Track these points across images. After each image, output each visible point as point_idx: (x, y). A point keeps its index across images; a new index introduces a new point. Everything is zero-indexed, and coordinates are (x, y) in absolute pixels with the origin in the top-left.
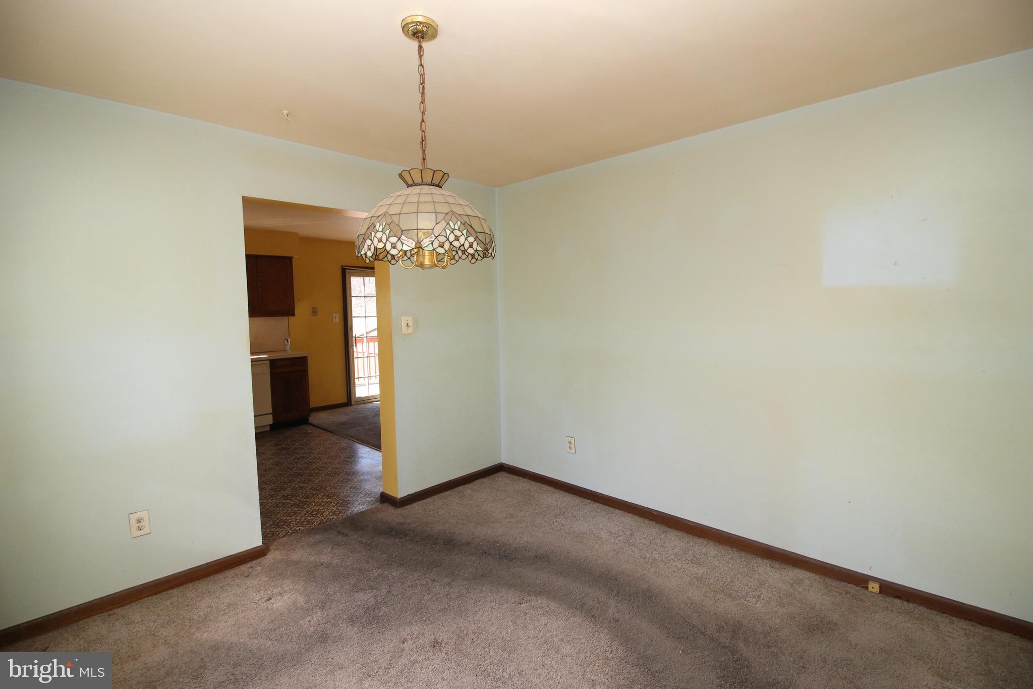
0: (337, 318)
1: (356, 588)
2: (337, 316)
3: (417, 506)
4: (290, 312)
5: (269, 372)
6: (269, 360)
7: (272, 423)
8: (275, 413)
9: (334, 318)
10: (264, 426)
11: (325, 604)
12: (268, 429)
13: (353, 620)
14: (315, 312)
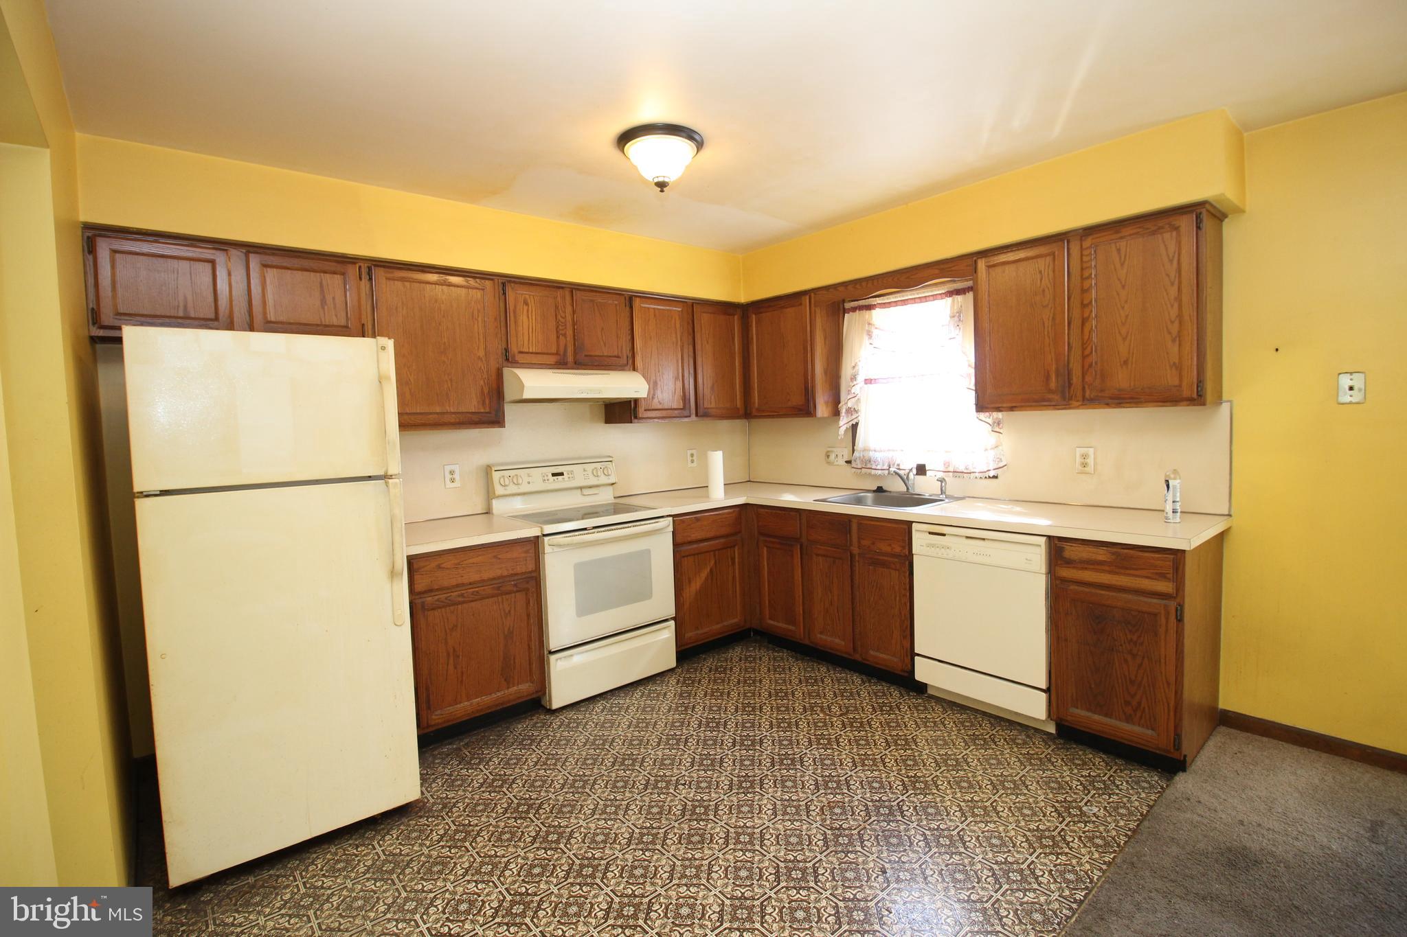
6: (1049, 537)
7: (1046, 717)
8: (1054, 691)
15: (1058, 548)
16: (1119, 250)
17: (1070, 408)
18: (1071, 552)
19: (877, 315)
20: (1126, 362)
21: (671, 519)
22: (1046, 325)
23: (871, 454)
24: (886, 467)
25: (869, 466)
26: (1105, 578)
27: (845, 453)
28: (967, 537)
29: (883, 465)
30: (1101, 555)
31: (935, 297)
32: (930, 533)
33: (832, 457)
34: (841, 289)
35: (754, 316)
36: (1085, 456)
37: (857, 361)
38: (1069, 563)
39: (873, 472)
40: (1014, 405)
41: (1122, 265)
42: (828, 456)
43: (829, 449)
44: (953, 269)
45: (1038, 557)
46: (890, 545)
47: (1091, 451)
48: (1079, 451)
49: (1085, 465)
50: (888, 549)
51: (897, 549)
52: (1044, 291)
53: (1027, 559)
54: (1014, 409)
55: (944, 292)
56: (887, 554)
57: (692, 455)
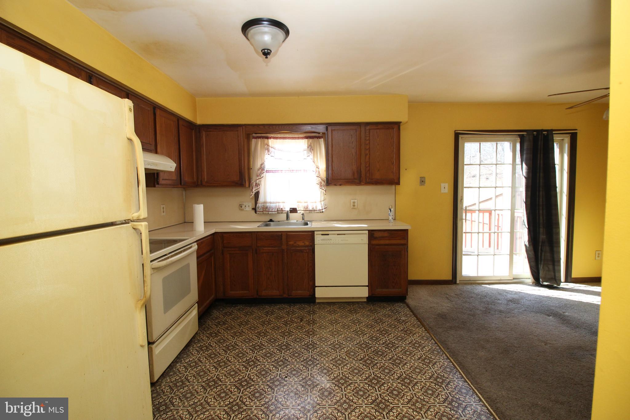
0: (446, 188)
2: (446, 185)
4: (394, 181)
5: (368, 243)
6: (368, 230)
7: (367, 296)
8: (371, 286)
9: (442, 188)
12: (365, 300)
14: (422, 181)
15: (372, 234)
16: (377, 132)
17: (361, 185)
18: (377, 235)
19: (271, 142)
20: (379, 170)
21: (196, 243)
22: (353, 155)
23: (268, 205)
24: (276, 210)
25: (267, 210)
26: (387, 242)
27: (251, 204)
28: (338, 234)
29: (275, 209)
30: (386, 234)
31: (299, 138)
32: (322, 235)
33: (243, 207)
34: (262, 127)
35: (204, 133)
36: (354, 203)
37: (264, 161)
38: (376, 238)
39: (270, 213)
40: (342, 183)
41: (378, 137)
42: (241, 207)
43: (240, 203)
44: (317, 128)
45: (365, 238)
46: (304, 242)
47: (356, 200)
48: (352, 201)
49: (354, 206)
50: (303, 244)
51: (307, 243)
52: (353, 142)
53: (361, 239)
54: (341, 185)
55: (303, 136)
56: (302, 246)
57: (163, 208)
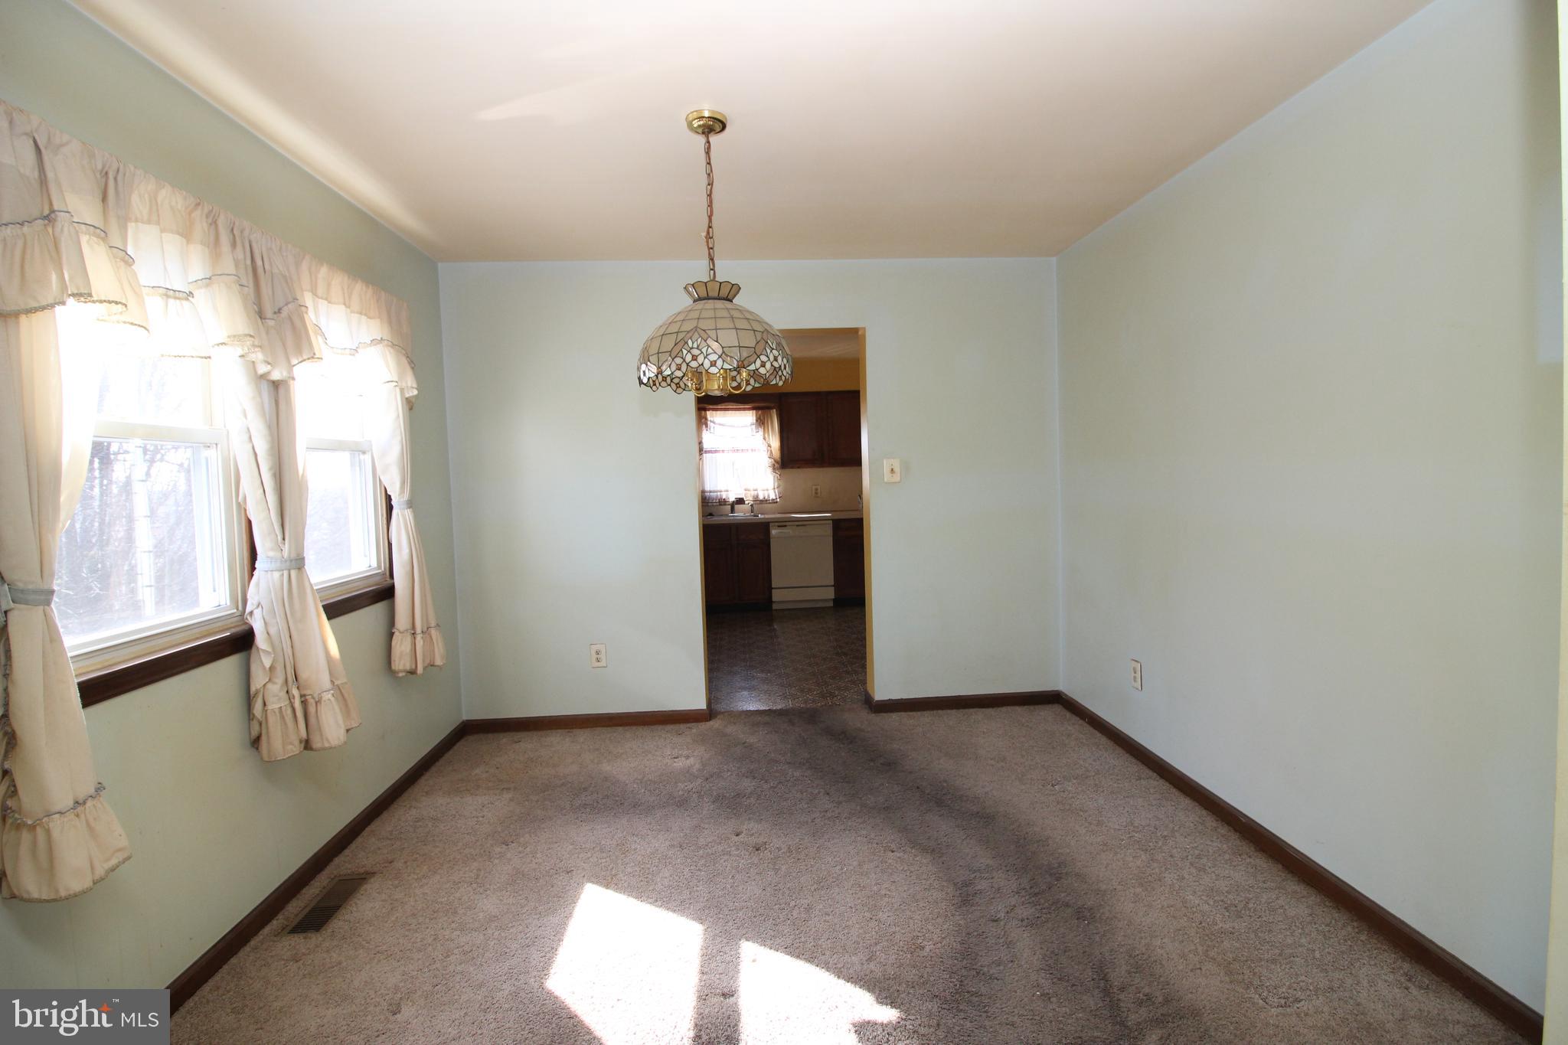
1: (751, 774)
3: (895, 717)
5: (832, 535)
6: (833, 519)
10: (826, 600)
11: (712, 777)
12: (831, 604)
13: (718, 799)
28: (797, 526)
32: (779, 525)
45: (828, 529)
46: (757, 537)
50: (755, 539)
51: (761, 538)
53: (825, 531)
